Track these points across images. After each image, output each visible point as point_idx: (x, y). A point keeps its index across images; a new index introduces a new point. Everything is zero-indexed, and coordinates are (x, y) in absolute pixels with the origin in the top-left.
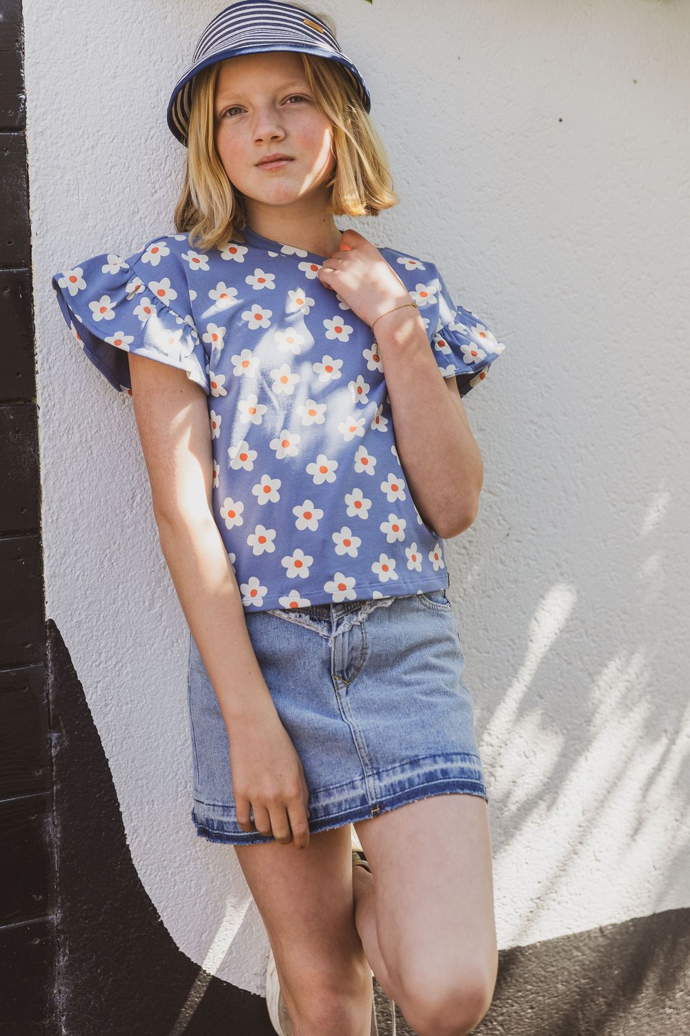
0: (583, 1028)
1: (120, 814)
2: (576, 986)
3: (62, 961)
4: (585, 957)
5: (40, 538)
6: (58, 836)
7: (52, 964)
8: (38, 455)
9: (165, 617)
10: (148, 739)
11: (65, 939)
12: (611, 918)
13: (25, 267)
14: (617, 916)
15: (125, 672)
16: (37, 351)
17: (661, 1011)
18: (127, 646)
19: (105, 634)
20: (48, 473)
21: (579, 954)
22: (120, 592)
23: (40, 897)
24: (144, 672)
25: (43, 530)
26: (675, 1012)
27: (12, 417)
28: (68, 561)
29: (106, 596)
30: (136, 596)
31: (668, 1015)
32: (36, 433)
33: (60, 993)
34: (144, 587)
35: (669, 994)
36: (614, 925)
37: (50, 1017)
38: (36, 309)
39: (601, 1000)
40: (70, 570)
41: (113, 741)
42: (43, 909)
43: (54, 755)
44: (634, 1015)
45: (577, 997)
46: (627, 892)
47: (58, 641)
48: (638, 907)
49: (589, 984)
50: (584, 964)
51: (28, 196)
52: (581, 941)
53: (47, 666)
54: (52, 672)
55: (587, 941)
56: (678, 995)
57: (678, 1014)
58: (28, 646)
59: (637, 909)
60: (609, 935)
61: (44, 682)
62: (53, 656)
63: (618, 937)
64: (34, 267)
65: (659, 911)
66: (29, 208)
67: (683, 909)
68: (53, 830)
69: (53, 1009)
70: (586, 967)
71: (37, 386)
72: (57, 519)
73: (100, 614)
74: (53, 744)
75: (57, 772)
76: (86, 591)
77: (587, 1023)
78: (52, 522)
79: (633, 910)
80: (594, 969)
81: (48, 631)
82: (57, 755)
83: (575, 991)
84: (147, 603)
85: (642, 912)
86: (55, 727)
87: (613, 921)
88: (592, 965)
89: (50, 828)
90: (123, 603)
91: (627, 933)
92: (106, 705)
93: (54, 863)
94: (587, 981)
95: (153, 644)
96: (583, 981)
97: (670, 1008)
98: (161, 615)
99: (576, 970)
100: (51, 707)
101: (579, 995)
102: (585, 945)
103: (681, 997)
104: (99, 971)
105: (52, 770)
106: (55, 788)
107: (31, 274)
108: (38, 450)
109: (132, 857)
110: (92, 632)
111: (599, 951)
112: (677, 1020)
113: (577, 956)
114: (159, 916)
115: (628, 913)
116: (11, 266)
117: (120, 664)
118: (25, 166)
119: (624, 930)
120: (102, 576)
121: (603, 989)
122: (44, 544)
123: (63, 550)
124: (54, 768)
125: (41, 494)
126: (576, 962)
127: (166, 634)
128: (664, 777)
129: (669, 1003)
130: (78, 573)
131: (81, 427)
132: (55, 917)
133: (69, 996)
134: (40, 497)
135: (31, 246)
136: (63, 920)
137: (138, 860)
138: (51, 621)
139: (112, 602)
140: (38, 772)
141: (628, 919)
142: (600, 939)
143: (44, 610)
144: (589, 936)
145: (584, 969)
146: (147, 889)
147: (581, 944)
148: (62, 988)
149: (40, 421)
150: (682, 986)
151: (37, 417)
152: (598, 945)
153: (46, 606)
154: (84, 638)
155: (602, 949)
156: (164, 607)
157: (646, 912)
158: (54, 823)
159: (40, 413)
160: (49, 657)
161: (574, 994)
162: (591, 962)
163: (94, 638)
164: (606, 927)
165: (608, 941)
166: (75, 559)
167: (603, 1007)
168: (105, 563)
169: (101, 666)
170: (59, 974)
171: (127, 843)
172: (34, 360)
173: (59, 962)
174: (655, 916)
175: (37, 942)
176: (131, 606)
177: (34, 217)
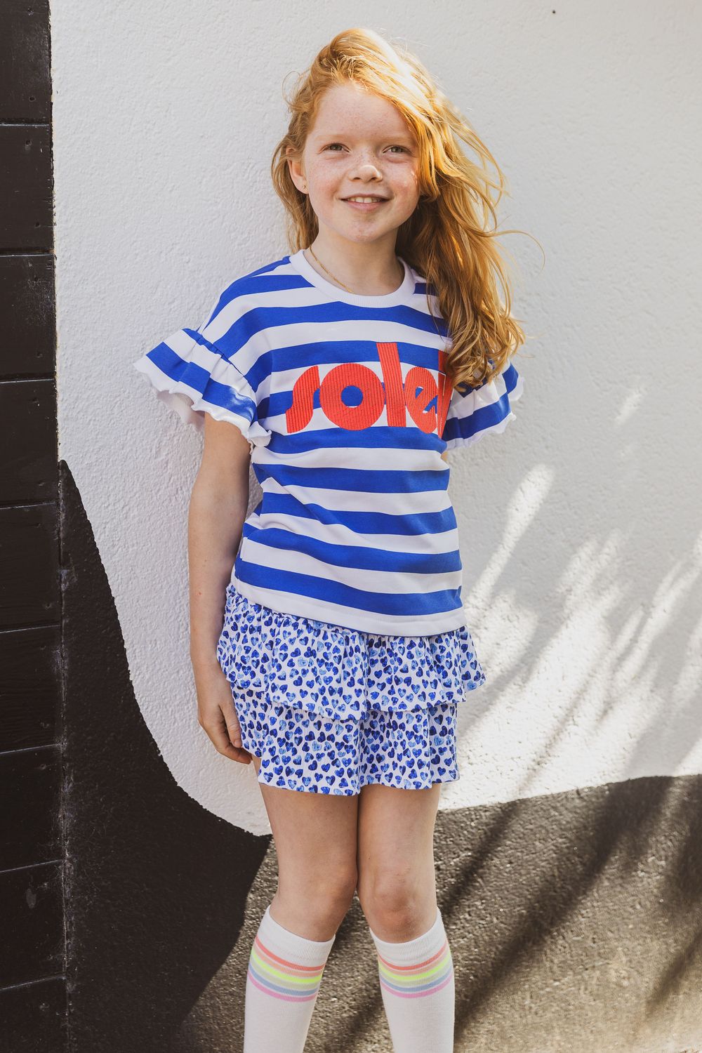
0: (559, 885)
1: (124, 651)
2: (553, 845)
3: (67, 788)
4: (562, 817)
5: (54, 382)
6: (66, 667)
7: (57, 790)
8: (55, 303)
9: (170, 465)
10: (152, 581)
11: (71, 767)
12: (587, 781)
13: (46, 123)
14: (593, 779)
15: (132, 515)
16: (55, 203)
17: (634, 873)
18: (135, 491)
19: (114, 477)
20: (62, 321)
21: (556, 814)
22: (129, 438)
23: (48, 725)
24: (150, 516)
25: (58, 374)
26: (647, 875)
27: (30, 265)
28: (81, 406)
29: (115, 442)
30: (144, 443)
31: (640, 878)
32: (53, 282)
33: (65, 819)
34: (151, 435)
35: (642, 857)
36: (590, 788)
37: (55, 841)
38: (56, 164)
39: (576, 859)
40: (82, 414)
41: (119, 581)
42: (50, 737)
43: (63, 590)
44: (608, 876)
45: (554, 855)
46: (604, 757)
47: (70, 481)
48: (613, 773)
49: (565, 843)
50: (560, 824)
51: (50, 56)
52: (559, 802)
53: (58, 505)
54: (63, 511)
55: (564, 802)
56: (650, 859)
57: (649, 878)
58: (40, 485)
59: (613, 775)
60: (586, 798)
61: (56, 520)
62: (64, 496)
63: (594, 800)
64: (54, 123)
65: (633, 777)
66: (50, 67)
67: (656, 777)
68: (61, 661)
69: (57, 833)
70: (563, 827)
71: (54, 237)
72: (70, 365)
73: (109, 459)
74: (63, 580)
75: (66, 607)
76: (97, 435)
77: (563, 880)
78: (66, 367)
79: (609, 775)
80: (571, 829)
81: (60, 471)
82: (66, 591)
83: (552, 850)
84: (154, 451)
85: (617, 777)
86: (64, 563)
87: (590, 784)
88: (568, 826)
89: (59, 660)
90: (132, 450)
91: (603, 797)
92: (114, 546)
93: (61, 694)
94: (564, 840)
95: (159, 490)
96: (560, 840)
97: (642, 871)
98: (167, 463)
99: (553, 829)
100: (62, 544)
101: (556, 853)
102: (562, 805)
103: (653, 861)
104: (101, 800)
105: (62, 604)
106: (64, 622)
107: (51, 130)
108: (55, 298)
109: (135, 692)
110: (101, 475)
111: (576, 813)
112: (649, 883)
113: (555, 816)
114: (159, 751)
115: (603, 777)
116: (32, 122)
117: (127, 507)
118: (48, 27)
119: (600, 794)
120: (112, 422)
121: (579, 849)
122: (58, 388)
123: (76, 395)
124: (64, 603)
125: (56, 340)
126: (553, 821)
127: (171, 481)
128: (640, 649)
129: (641, 866)
130: (89, 418)
131: (96, 279)
132: (61, 745)
133: (72, 821)
134: (56, 344)
135: (52, 104)
136: (69, 749)
137: (141, 696)
138: (64, 462)
139: (121, 447)
140: (48, 605)
141: (604, 783)
142: (577, 801)
143: (57, 452)
144: (566, 797)
145: (561, 829)
146: (148, 725)
147: (558, 805)
148: (67, 814)
149: (57, 271)
150: (654, 851)
151: (54, 267)
152: (575, 807)
153: (59, 447)
154: (94, 481)
155: (578, 811)
156: (170, 456)
157: (622, 778)
158: (62, 655)
159: (57, 263)
160: (61, 496)
161: (551, 852)
162: (568, 822)
163: (104, 480)
164: (583, 789)
165: (584, 803)
166: (87, 404)
167: (579, 866)
168: (116, 410)
169: (110, 508)
170: (64, 800)
171: (131, 679)
172: (52, 212)
173: (64, 788)
174: (630, 783)
175: (44, 768)
176: (138, 453)
177: (56, 74)
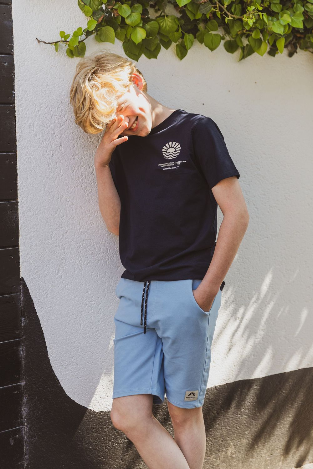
0: (209, 422)
1: (46, 347)
2: (207, 407)
3: (25, 399)
4: (210, 397)
5: (19, 249)
6: (24, 354)
7: (21, 400)
8: (18, 219)
9: (63, 277)
10: (56, 320)
11: (26, 391)
12: (219, 383)
13: (14, 152)
14: (221, 382)
15: (49, 296)
16: (18, 182)
17: (236, 416)
18: (50, 287)
19: (42, 282)
20: (21, 226)
21: (208, 396)
22: (47, 268)
23: (17, 376)
24: (55, 296)
25: (20, 246)
26: (241, 416)
27: (9, 206)
28: (29, 257)
29: (42, 269)
30: (53, 269)
31: (238, 417)
32: (18, 211)
33: (24, 411)
34: (55, 266)
35: (239, 410)
36: (220, 386)
37: (20, 419)
38: (18, 167)
39: (215, 412)
40: (29, 260)
41: (44, 321)
42: (18, 380)
43: (23, 325)
44: (227, 417)
45: (207, 411)
46: (225, 374)
47: (25, 285)
48: (228, 379)
49: (211, 407)
50: (209, 400)
51: (16, 127)
52: (208, 391)
53: (20, 294)
54: (22, 296)
55: (211, 391)
56: (242, 410)
57: (242, 417)
58: (14, 287)
59: (228, 380)
60: (218, 389)
61: (20, 300)
62: (23, 291)
63: (221, 390)
64: (17, 153)
65: (235, 381)
66: (16, 132)
67: (244, 380)
68: (22, 352)
69: (21, 416)
70: (210, 401)
71: (18, 194)
72: (25, 242)
73: (40, 276)
74: (23, 322)
75: (24, 332)
76: (35, 267)
77: (211, 420)
78: (23, 243)
79: (227, 381)
80: (213, 401)
81: (21, 281)
82: (24, 326)
83: (206, 409)
84: (57, 272)
85: (230, 381)
86: (24, 316)
87: (220, 384)
88: (212, 400)
89: (21, 352)
90: (48, 272)
91: (225, 388)
92: (42, 308)
93: (22, 364)
94: (210, 405)
95: (58, 287)
96: (209, 405)
97: (239, 415)
98: (62, 276)
99: (207, 401)
100: (22, 308)
101: (208, 410)
102: (210, 393)
103: (243, 411)
104: (38, 402)
105: (22, 331)
106: (23, 337)
107: (16, 155)
108: (18, 217)
109: (50, 362)
110: (37, 282)
111: (215, 395)
112: (242, 419)
113: (207, 397)
114: (60, 383)
115: (225, 381)
116: (9, 152)
117: (47, 293)
118: (15, 117)
119: (223, 387)
120: (41, 262)
121: (216, 408)
122: (20, 251)
123: (27, 253)
124: (23, 330)
125: (19, 233)
126: (207, 399)
127: (63, 283)
128: (238, 334)
129: (239, 413)
130: (32, 261)
131: (34, 209)
132: (22, 383)
133: (27, 411)
134: (19, 234)
135: (16, 145)
136: (26, 385)
137: (53, 363)
138: (22, 278)
139: (44, 271)
140: (17, 332)
141: (225, 383)
142: (215, 391)
143: (20, 274)
144: (211, 390)
145: (209, 401)
146: (56, 373)
147: (209, 392)
148: (25, 409)
149: (19, 207)
150: (244, 407)
151: (18, 206)
152: (215, 393)
153: (21, 272)
154: (34, 284)
155: (216, 394)
156: (63, 273)
157: (232, 381)
158: (22, 350)
159: (19, 204)
160: (22, 291)
161: (206, 410)
162: (212, 399)
163: (38, 284)
164: (217, 386)
165: (218, 391)
166: (31, 256)
167: (216, 415)
168: (42, 257)
169: (40, 294)
170: (24, 404)
171: (49, 357)
172: (17, 185)
173: (24, 399)
174: (235, 383)
175: (16, 392)
176: (51, 273)
177: (18, 135)
